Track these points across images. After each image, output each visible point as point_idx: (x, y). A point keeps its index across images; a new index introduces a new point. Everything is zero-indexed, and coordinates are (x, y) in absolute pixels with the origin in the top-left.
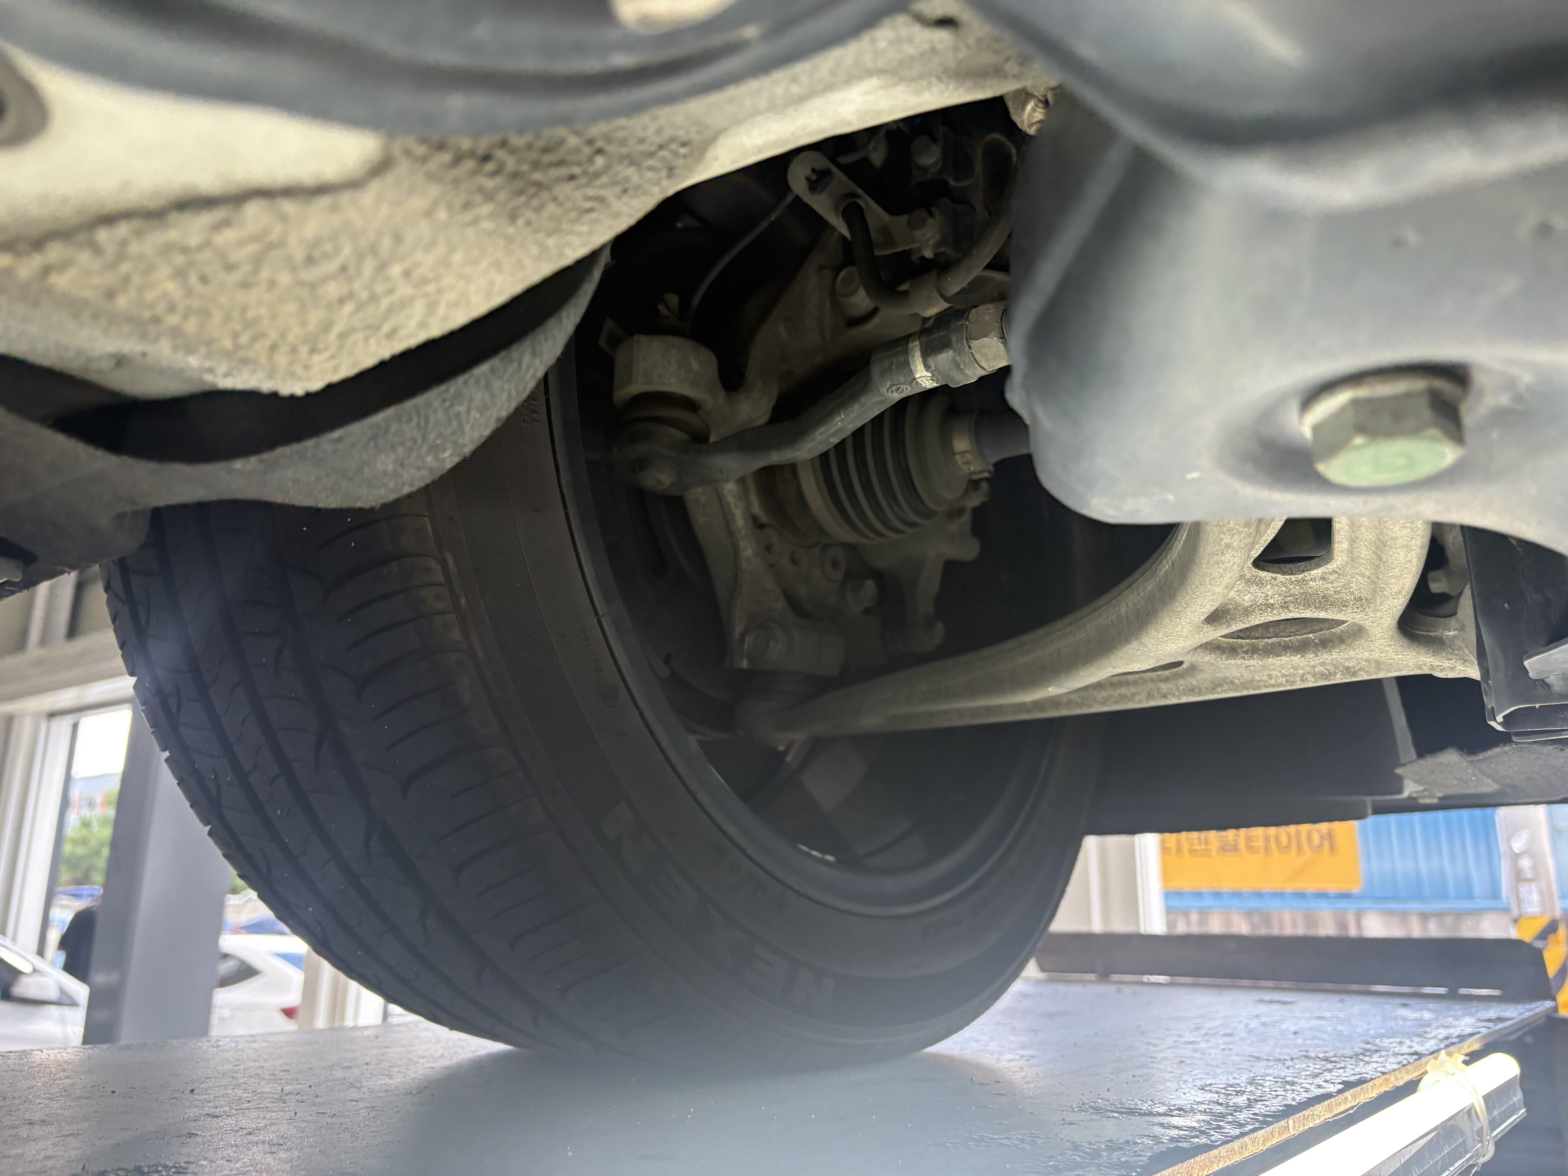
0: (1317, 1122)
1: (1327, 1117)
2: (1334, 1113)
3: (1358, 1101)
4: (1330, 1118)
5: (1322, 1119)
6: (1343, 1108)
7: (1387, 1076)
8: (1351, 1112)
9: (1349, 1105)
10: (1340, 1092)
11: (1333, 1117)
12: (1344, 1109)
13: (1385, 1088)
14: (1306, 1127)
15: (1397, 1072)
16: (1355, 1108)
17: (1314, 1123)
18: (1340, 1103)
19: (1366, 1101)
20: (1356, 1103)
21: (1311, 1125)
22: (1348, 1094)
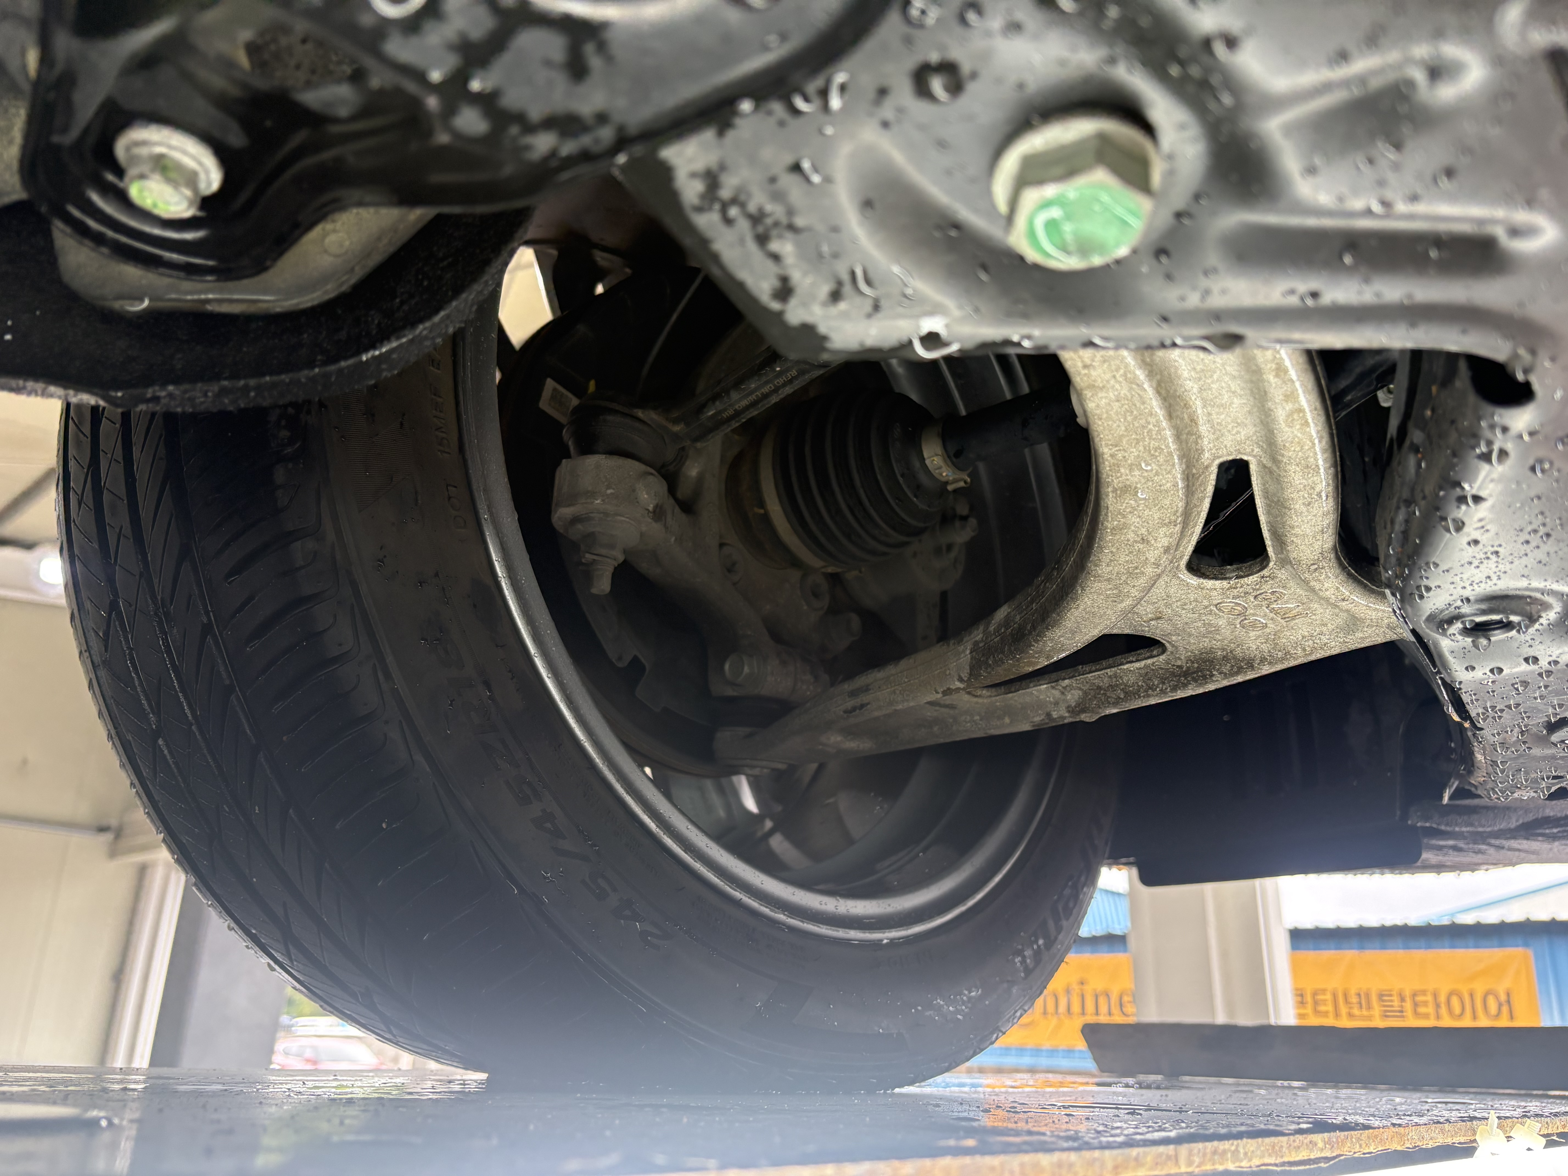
2: (1286, 1159)
4: (1276, 1165)
5: (1256, 1162)
6: (1303, 1155)
12: (1306, 1158)
13: (1396, 1146)
15: (1422, 1129)
17: (1237, 1164)
18: (1299, 1147)
19: (1356, 1155)
20: (1334, 1154)
21: (1231, 1167)
22: (1318, 1138)
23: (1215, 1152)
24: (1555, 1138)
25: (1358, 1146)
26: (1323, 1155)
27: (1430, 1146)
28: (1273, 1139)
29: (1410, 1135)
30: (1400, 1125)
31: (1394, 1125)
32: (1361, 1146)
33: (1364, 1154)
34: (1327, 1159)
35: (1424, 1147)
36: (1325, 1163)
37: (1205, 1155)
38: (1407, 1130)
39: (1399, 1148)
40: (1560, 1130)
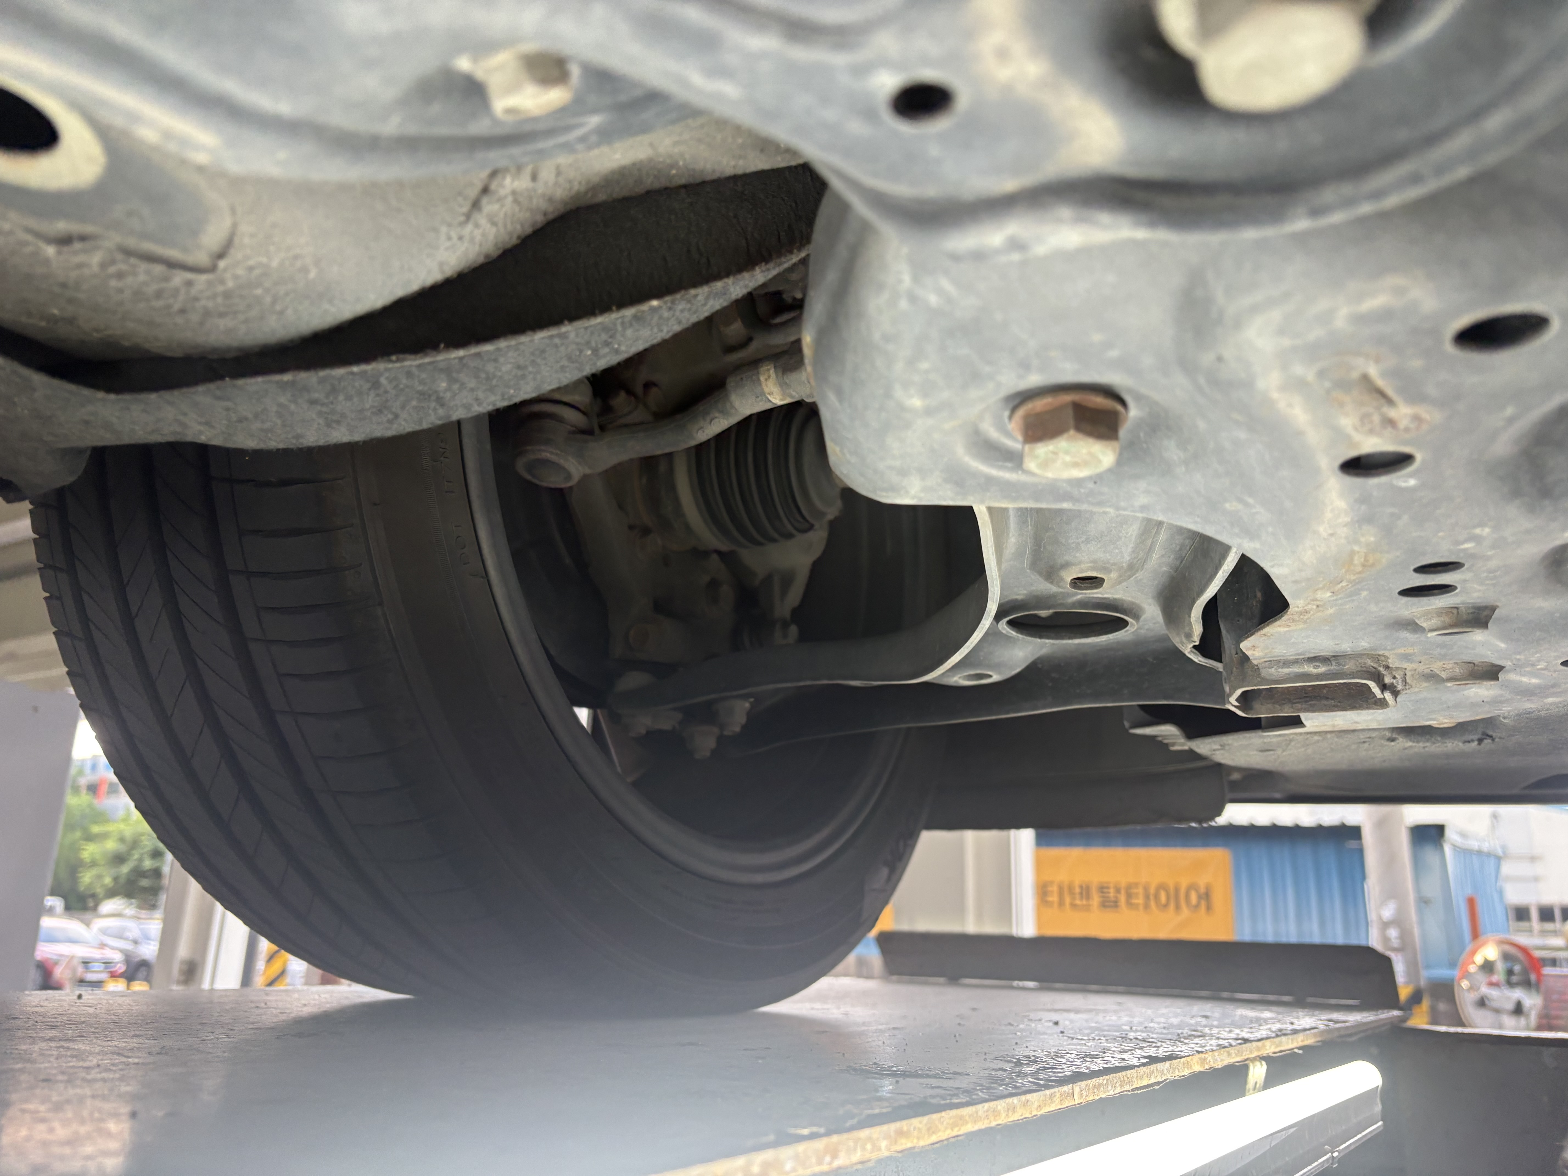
0: (1112, 1093)
1: (1125, 1089)
2: (1135, 1086)
3: (1164, 1078)
4: (1129, 1091)
5: (1118, 1090)
6: (1145, 1082)
7: (1203, 1055)
8: (1156, 1087)
9: (1153, 1081)
10: (1143, 1065)
11: (1132, 1090)
12: (1146, 1084)
14: (1097, 1098)
15: (1216, 1054)
16: (1161, 1085)
17: (1107, 1094)
18: (1142, 1077)
19: (1176, 1078)
21: (1103, 1096)
22: (1154, 1068)
23: (1094, 1087)
24: (1296, 1050)
25: (1177, 1071)
26: (1157, 1081)
27: (1220, 1067)
28: (1128, 1072)
29: (1208, 1059)
30: (1202, 1052)
31: (1198, 1052)
32: (1179, 1071)
33: (1180, 1077)
34: (1158, 1083)
35: (1216, 1067)
36: (1157, 1086)
37: (1089, 1089)
38: (1207, 1056)
39: (1202, 1069)
40: (1301, 1044)
